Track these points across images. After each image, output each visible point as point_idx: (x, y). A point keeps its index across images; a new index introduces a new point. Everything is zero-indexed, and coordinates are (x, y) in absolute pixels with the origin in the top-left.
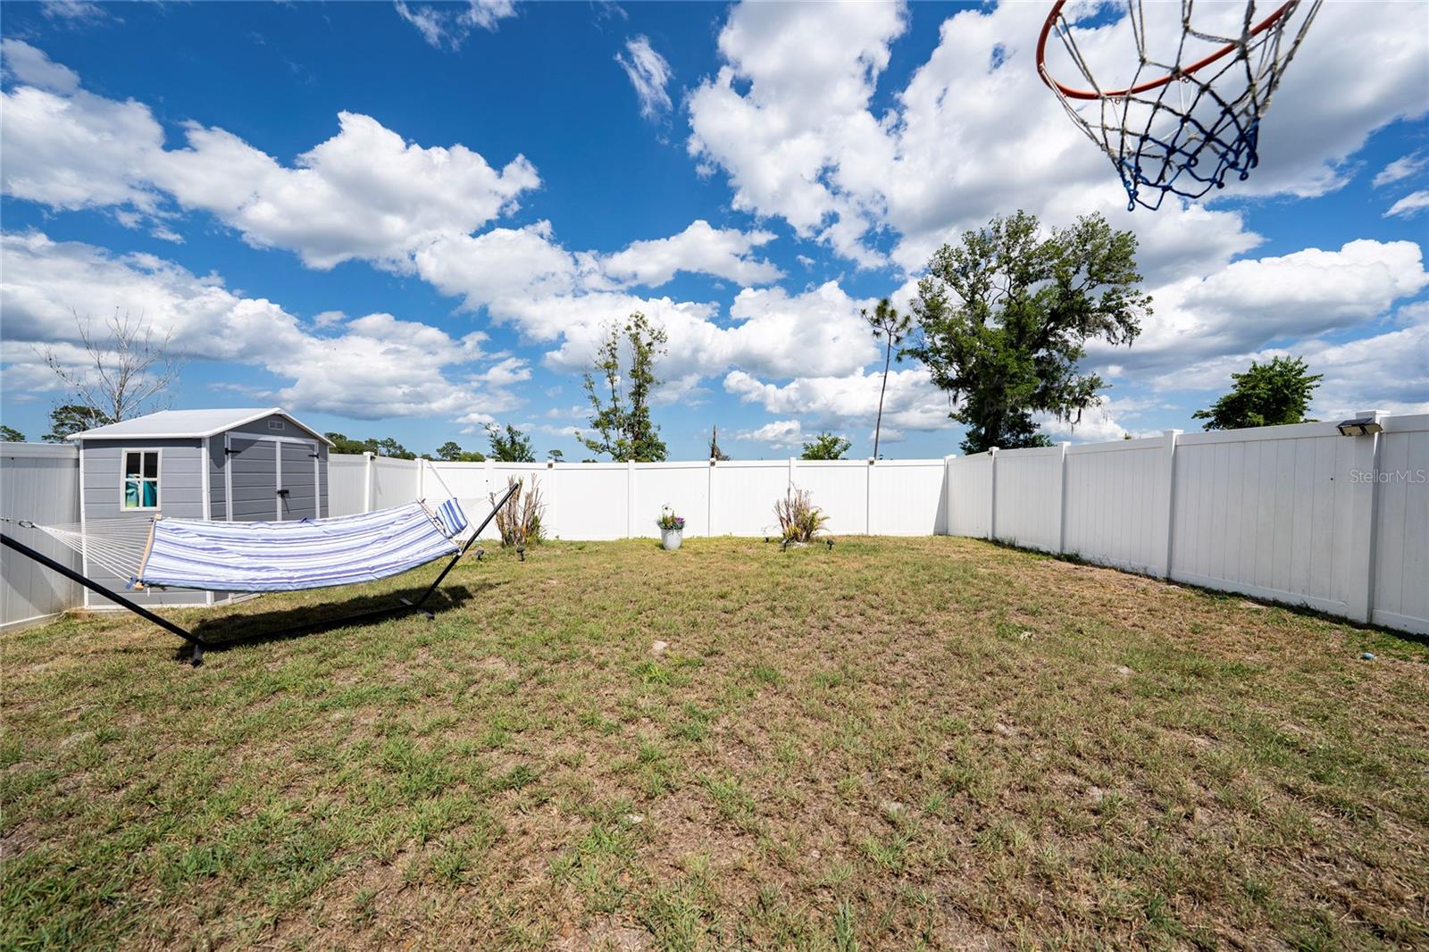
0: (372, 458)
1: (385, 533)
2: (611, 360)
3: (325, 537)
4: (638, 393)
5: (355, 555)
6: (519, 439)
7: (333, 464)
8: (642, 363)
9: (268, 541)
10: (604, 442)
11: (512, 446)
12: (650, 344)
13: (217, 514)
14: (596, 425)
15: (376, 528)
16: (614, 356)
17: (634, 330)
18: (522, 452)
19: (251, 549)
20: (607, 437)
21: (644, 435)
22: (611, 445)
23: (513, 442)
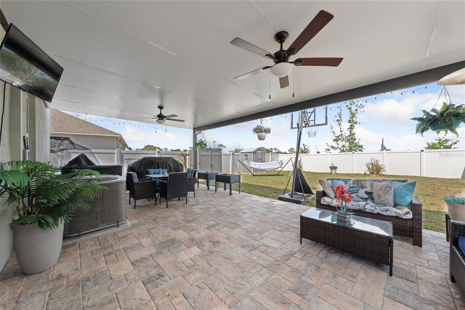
0: (271, 154)
1: (273, 165)
2: (339, 118)
3: (266, 165)
4: (351, 128)
5: (269, 167)
6: (306, 147)
7: (266, 155)
8: (352, 117)
9: (260, 165)
10: (337, 146)
11: (304, 149)
12: (356, 110)
13: (253, 161)
14: (334, 140)
15: (272, 164)
16: (340, 117)
17: (349, 107)
18: (307, 151)
19: (258, 166)
20: (338, 144)
21: (353, 143)
22: (340, 147)
23: (305, 148)
